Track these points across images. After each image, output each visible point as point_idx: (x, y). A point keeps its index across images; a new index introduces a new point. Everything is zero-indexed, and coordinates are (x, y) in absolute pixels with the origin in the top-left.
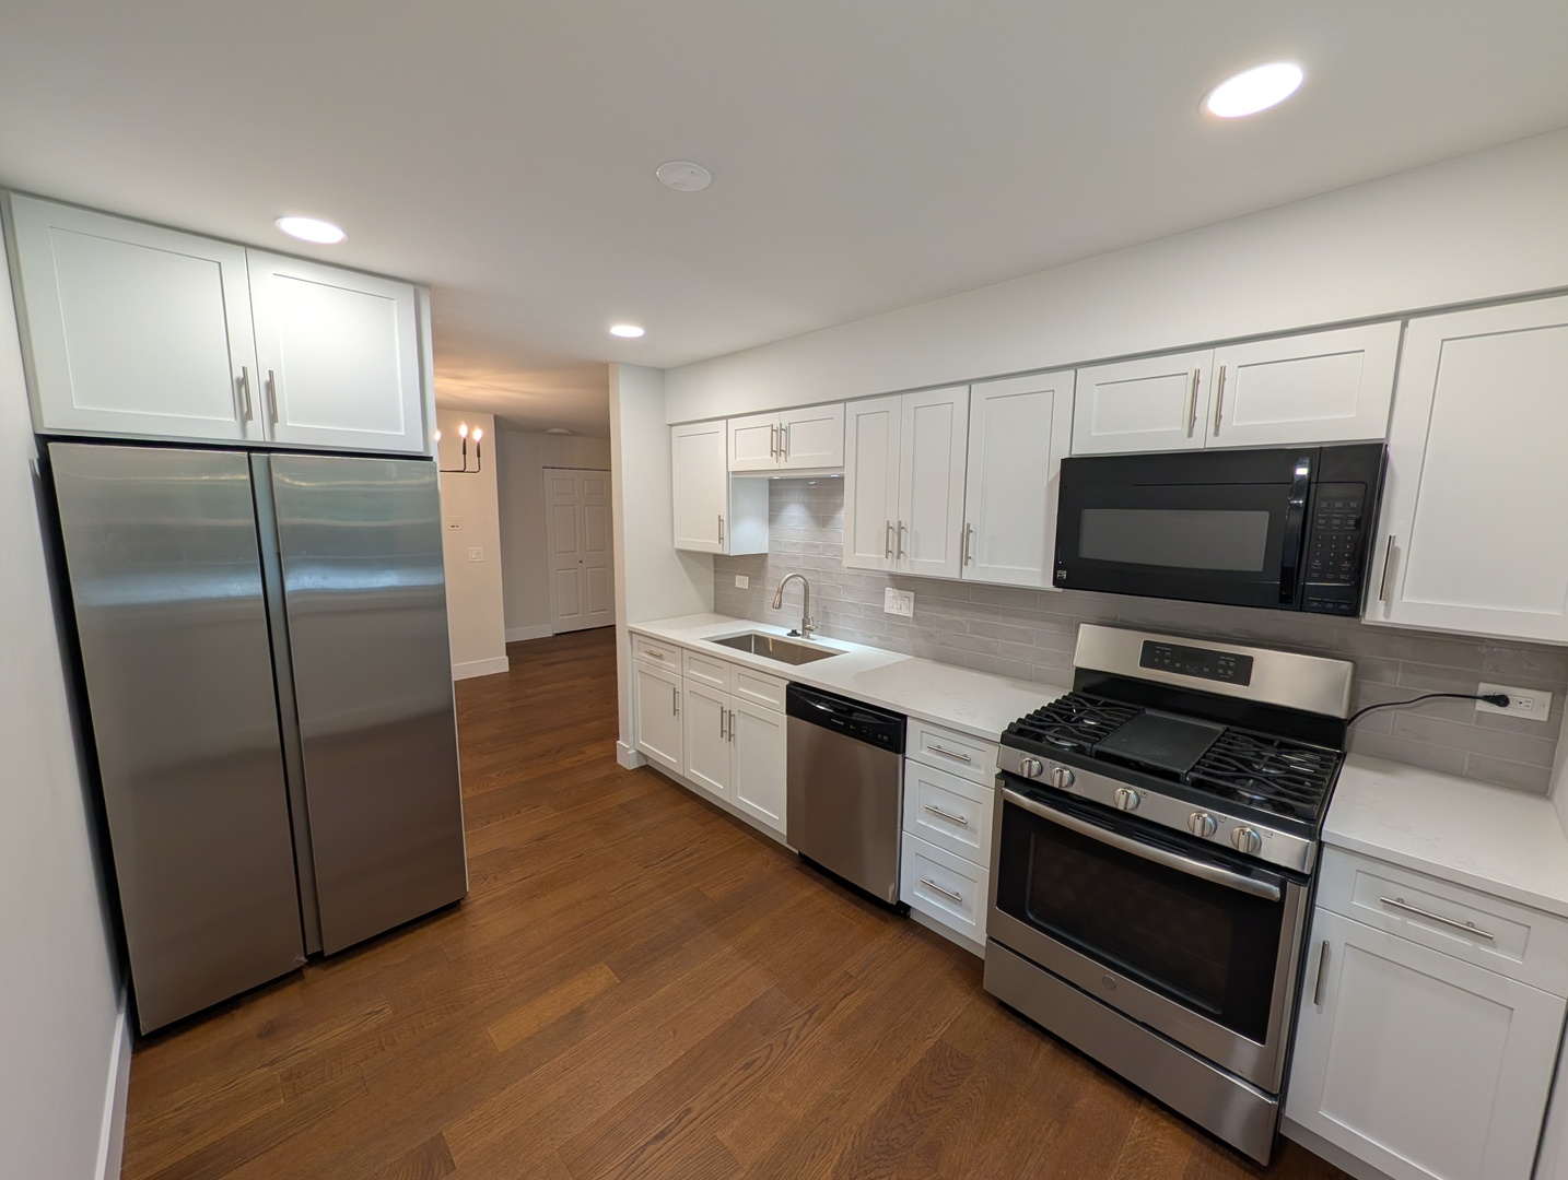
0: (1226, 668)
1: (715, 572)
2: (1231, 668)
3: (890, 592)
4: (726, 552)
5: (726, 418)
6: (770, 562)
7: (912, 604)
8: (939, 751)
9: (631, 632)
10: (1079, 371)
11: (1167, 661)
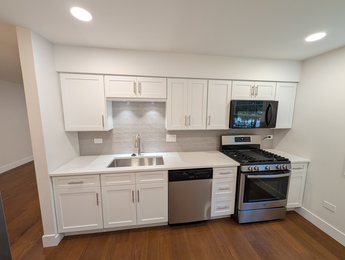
0: (247, 139)
1: (79, 139)
2: (248, 139)
3: (168, 136)
4: (105, 130)
5: (104, 75)
6: (114, 132)
7: (176, 138)
8: (221, 174)
9: (51, 177)
10: (233, 81)
11: (239, 140)
